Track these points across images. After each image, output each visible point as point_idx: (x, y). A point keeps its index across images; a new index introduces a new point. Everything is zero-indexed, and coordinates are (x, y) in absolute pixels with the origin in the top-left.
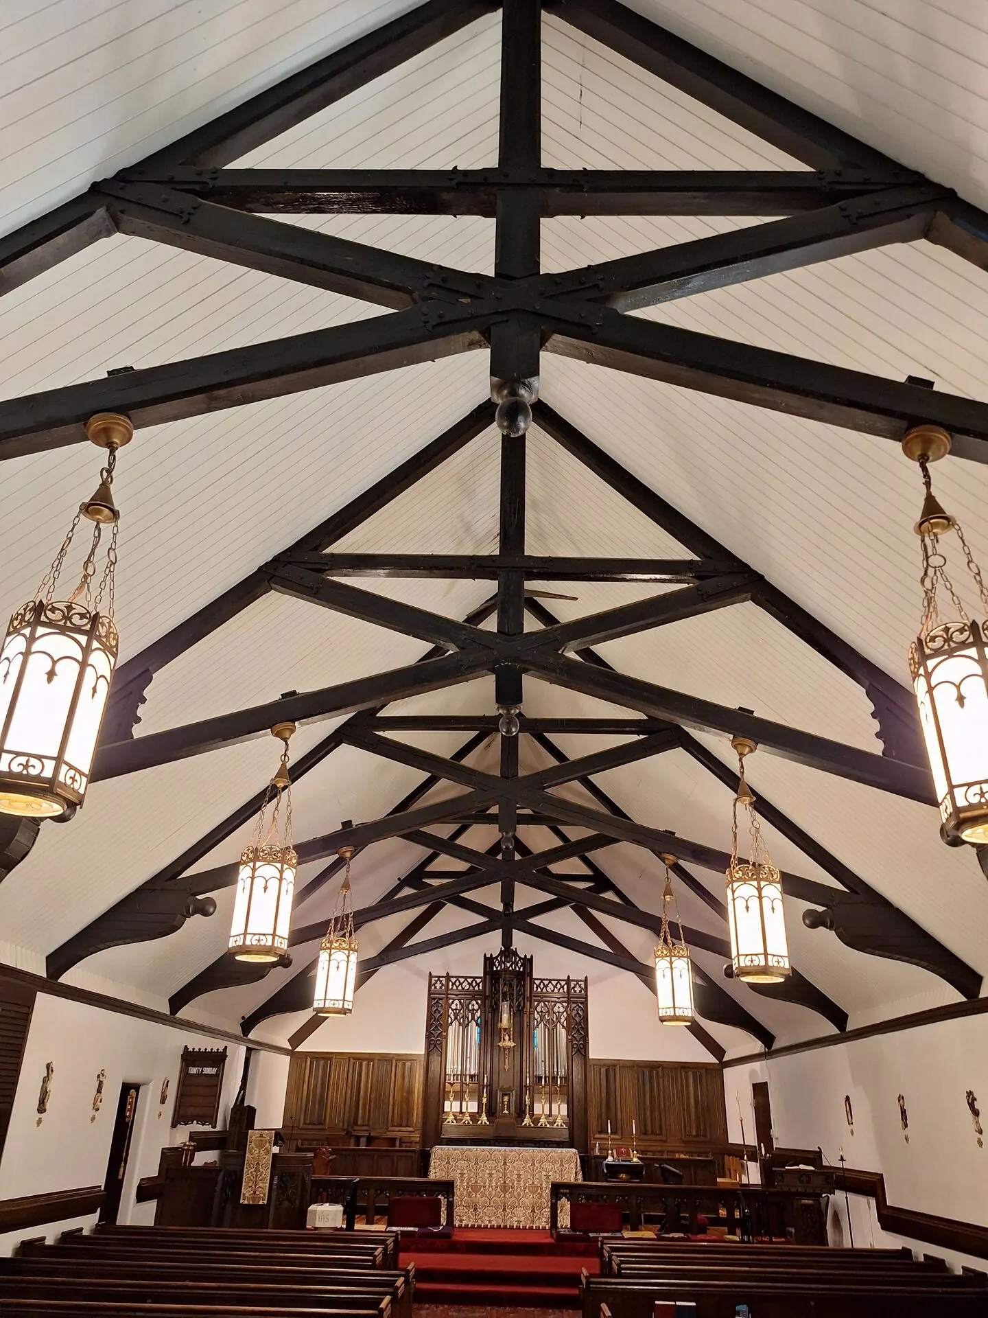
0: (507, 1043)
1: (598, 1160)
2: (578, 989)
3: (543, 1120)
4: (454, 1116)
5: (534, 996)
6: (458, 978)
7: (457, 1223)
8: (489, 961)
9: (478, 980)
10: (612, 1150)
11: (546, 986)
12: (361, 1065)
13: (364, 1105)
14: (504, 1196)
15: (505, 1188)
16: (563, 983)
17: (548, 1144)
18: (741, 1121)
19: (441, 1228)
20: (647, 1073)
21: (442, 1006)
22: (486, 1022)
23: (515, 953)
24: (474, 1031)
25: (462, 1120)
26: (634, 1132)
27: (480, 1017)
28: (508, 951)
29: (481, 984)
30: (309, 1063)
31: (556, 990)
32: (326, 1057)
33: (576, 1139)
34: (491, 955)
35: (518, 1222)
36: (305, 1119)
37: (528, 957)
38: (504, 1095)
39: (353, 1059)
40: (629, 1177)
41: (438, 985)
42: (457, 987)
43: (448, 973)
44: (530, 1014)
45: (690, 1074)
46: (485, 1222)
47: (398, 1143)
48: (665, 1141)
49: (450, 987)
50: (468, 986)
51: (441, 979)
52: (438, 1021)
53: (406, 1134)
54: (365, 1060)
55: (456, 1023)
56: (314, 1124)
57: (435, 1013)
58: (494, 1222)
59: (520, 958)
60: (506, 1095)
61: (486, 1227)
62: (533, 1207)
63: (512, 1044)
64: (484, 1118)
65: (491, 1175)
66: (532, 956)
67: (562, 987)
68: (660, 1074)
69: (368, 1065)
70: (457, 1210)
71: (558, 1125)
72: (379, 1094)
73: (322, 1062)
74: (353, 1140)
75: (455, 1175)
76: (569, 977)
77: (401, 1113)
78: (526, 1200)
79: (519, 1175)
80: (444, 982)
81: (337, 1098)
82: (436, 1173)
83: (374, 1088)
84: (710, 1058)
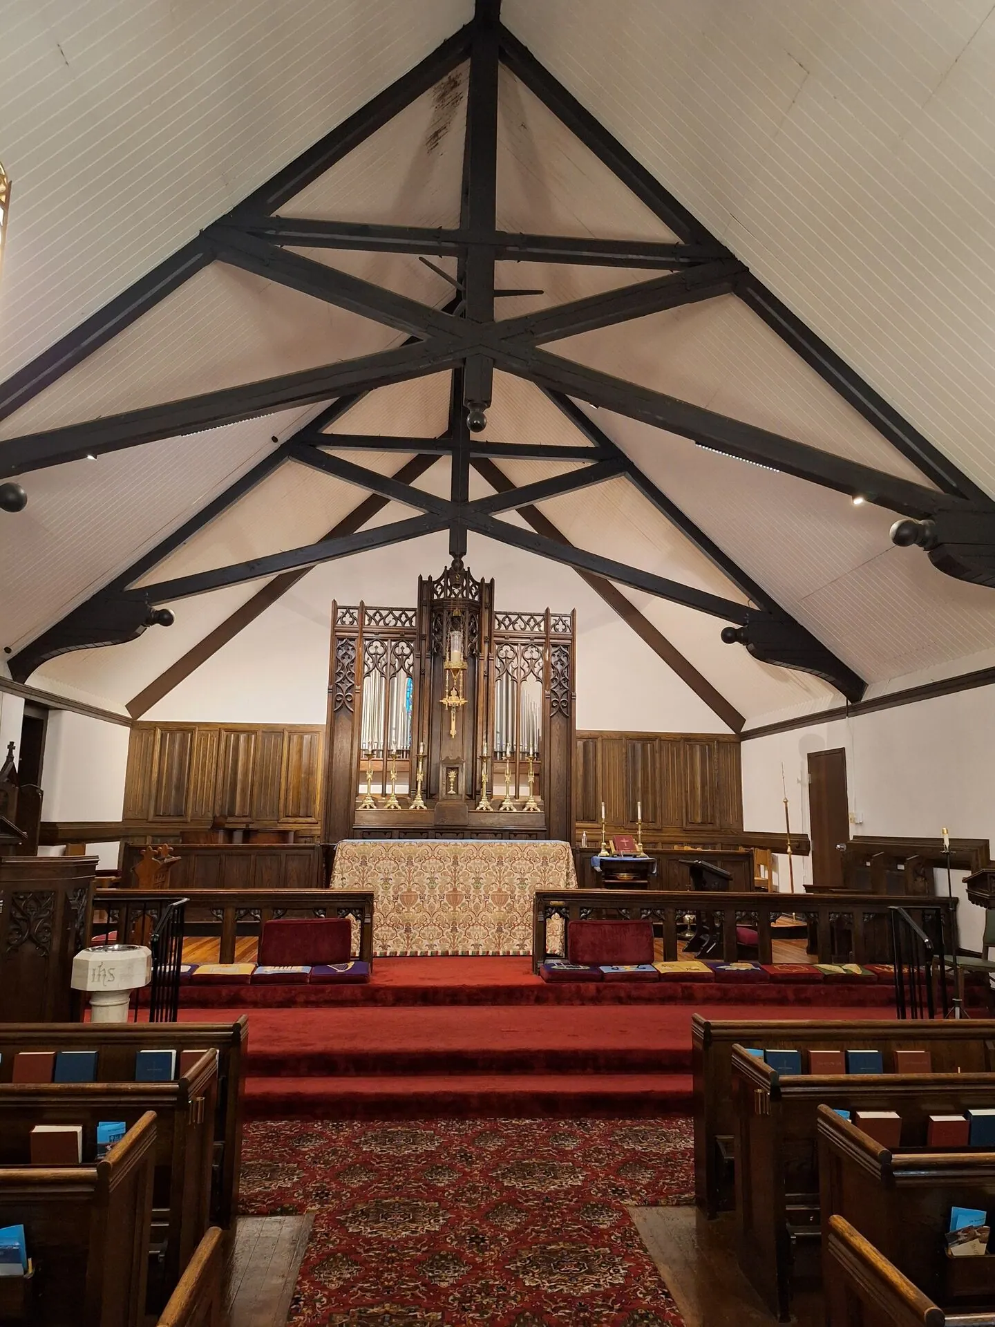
0: (453, 700)
1: (585, 855)
2: (560, 627)
3: (507, 804)
4: (373, 799)
5: (495, 637)
6: (378, 610)
7: (378, 951)
8: (426, 587)
9: (410, 614)
10: (607, 842)
11: (514, 623)
12: (237, 739)
13: (244, 790)
14: (455, 910)
15: (454, 898)
16: (539, 619)
17: (515, 835)
18: (786, 802)
19: (351, 965)
20: (639, 746)
21: (353, 649)
22: (422, 673)
23: (467, 575)
24: (403, 686)
25: (385, 804)
26: (639, 818)
27: (412, 665)
28: (457, 573)
29: (414, 619)
30: (158, 736)
31: (528, 629)
32: (184, 729)
33: (554, 828)
34: (430, 577)
35: (476, 946)
36: (155, 811)
37: (487, 581)
38: (449, 769)
39: (227, 730)
40: (632, 877)
41: (348, 619)
42: (377, 623)
43: (362, 603)
44: (488, 660)
45: (698, 747)
46: (423, 947)
47: (292, 836)
48: (659, 830)
49: (367, 623)
50: (394, 622)
51: (351, 611)
52: (348, 669)
53: (305, 827)
54: (243, 732)
55: (376, 673)
56: (169, 816)
57: (343, 658)
58: (438, 947)
59: (475, 583)
60: (452, 769)
61: (424, 955)
62: (500, 924)
63: (463, 701)
64: (419, 802)
65: (432, 880)
66: (492, 580)
67: (539, 625)
68: (657, 747)
69: (248, 740)
70: (378, 932)
71: (529, 810)
72: (266, 776)
73: (178, 736)
74: (221, 834)
75: (373, 883)
76: (547, 610)
77: (299, 799)
78: (489, 915)
79: (477, 880)
80: (356, 615)
81: (203, 782)
82: (343, 879)
83: (258, 769)
84: (723, 729)
